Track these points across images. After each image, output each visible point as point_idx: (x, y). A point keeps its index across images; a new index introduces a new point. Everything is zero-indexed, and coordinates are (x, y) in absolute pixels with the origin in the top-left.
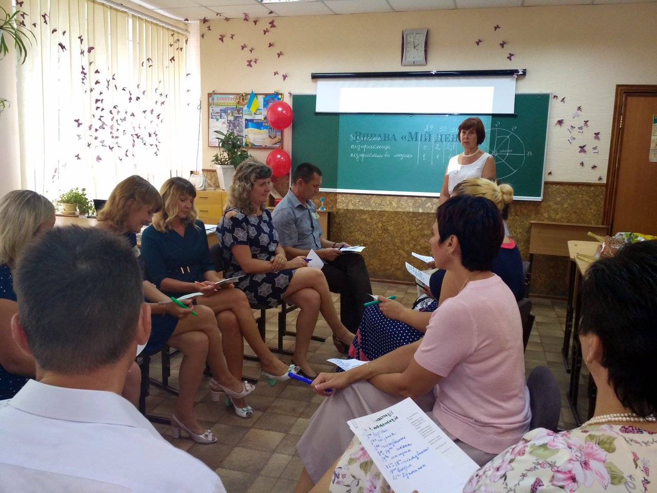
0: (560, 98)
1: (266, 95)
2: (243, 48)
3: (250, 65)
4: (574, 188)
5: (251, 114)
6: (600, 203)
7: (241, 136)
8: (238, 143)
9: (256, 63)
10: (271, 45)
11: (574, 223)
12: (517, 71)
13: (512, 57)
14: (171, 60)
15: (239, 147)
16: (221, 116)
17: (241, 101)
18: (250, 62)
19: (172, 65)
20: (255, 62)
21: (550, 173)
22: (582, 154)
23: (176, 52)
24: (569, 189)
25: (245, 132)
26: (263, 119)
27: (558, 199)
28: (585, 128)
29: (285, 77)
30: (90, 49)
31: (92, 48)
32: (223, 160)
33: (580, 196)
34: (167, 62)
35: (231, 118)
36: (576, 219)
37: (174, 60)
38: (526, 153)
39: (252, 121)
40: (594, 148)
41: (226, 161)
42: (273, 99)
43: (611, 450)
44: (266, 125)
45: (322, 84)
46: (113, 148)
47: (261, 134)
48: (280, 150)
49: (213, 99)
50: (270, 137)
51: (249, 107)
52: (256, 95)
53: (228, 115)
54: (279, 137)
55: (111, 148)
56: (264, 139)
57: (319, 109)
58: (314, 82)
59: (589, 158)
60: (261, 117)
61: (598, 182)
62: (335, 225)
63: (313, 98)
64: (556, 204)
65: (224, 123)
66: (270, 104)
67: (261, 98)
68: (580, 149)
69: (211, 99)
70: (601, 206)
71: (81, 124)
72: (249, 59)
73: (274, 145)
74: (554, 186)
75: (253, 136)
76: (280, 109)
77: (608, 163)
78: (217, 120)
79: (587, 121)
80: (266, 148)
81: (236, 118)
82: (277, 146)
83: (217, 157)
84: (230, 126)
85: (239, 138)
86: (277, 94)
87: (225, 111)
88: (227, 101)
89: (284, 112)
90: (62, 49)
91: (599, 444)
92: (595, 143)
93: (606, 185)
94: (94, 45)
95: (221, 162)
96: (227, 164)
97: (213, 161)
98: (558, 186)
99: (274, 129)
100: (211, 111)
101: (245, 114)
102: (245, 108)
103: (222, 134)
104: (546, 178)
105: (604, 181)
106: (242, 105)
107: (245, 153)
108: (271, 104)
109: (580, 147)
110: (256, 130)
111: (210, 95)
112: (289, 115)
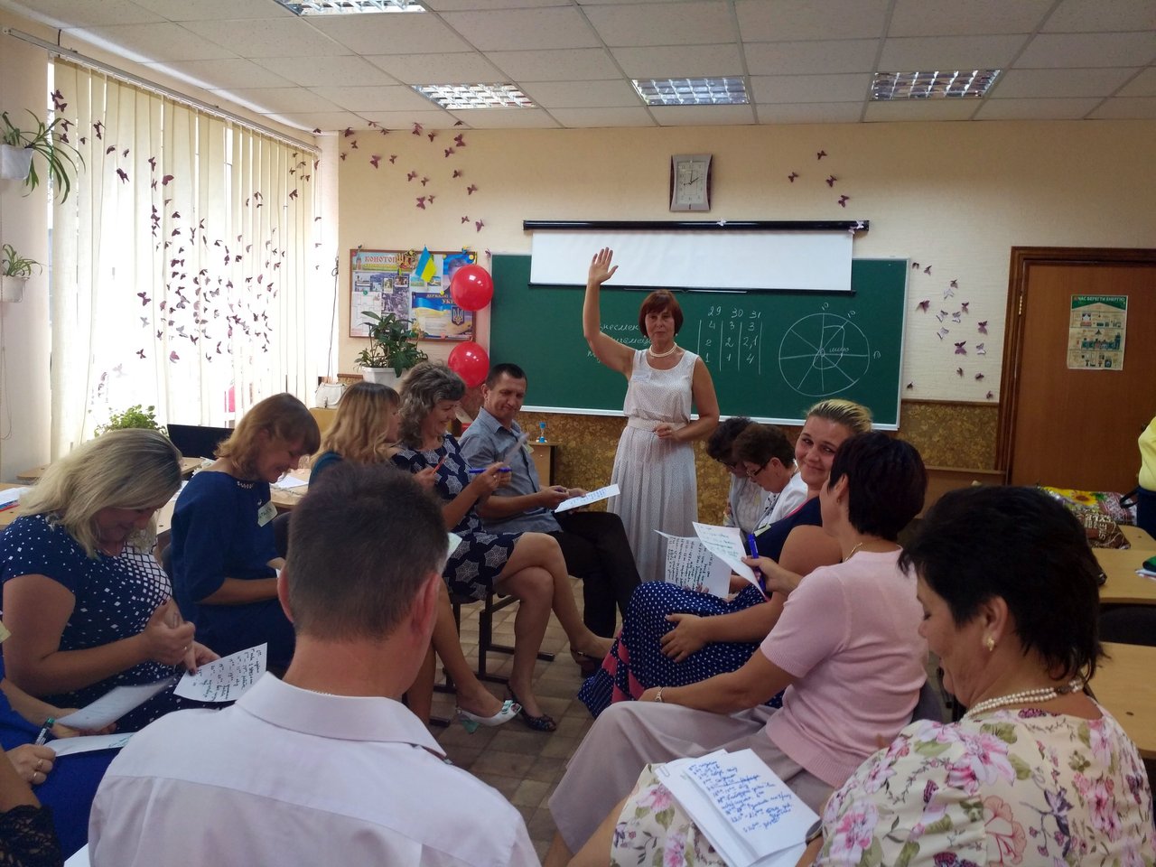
0: (923, 267)
1: (448, 254)
2: (410, 177)
3: (421, 205)
4: (949, 410)
5: (422, 285)
6: (991, 435)
7: (404, 320)
8: (402, 331)
9: (432, 202)
10: (456, 174)
11: (950, 466)
12: (854, 224)
13: (846, 201)
14: (291, 195)
15: (404, 338)
16: (372, 288)
17: (406, 263)
18: (421, 200)
19: (292, 203)
20: (431, 200)
21: (910, 386)
22: (960, 356)
23: (299, 181)
24: (941, 411)
25: (412, 313)
26: (442, 292)
27: (925, 428)
28: (963, 315)
29: (479, 226)
30: (167, 179)
31: (170, 178)
32: (375, 359)
33: (959, 423)
34: (285, 199)
35: (389, 291)
36: (954, 460)
37: (296, 196)
38: (872, 355)
39: (423, 295)
40: (979, 347)
41: (381, 361)
42: (459, 260)
43: (1012, 740)
44: (448, 302)
45: (540, 238)
46: (197, 338)
47: (439, 317)
48: (471, 344)
49: (359, 259)
50: (454, 322)
51: (419, 272)
52: (432, 253)
53: (383, 285)
54: (468, 322)
55: (194, 340)
56: (444, 326)
57: (536, 278)
58: (528, 235)
59: (971, 363)
60: (440, 290)
61: (987, 401)
62: (562, 467)
63: (525, 261)
64: (920, 435)
65: (377, 299)
66: (456, 270)
67: (439, 260)
68: (956, 348)
69: (355, 259)
70: (993, 439)
71: (149, 300)
72: (420, 196)
73: (460, 336)
74: (917, 407)
75: (426, 320)
76: (472, 278)
77: (1000, 370)
78: (366, 293)
79: (967, 304)
80: (446, 340)
81: (397, 290)
82: (466, 337)
83: (365, 353)
84: (386, 304)
85: (402, 324)
86: (466, 253)
87: (379, 279)
88: (383, 262)
89: (479, 282)
90: (122, 178)
91: (996, 735)
92: (981, 338)
93: (1000, 405)
94: (173, 171)
95: (372, 362)
96: (382, 367)
97: (357, 361)
98: (923, 407)
99: (460, 310)
100: (355, 279)
101: (412, 285)
102: (413, 275)
103: (375, 316)
104: (903, 394)
105: (996, 399)
106: (407, 269)
107: (413, 349)
108: (458, 268)
109: (957, 345)
110: (432, 311)
111: (353, 253)
112: (488, 286)
